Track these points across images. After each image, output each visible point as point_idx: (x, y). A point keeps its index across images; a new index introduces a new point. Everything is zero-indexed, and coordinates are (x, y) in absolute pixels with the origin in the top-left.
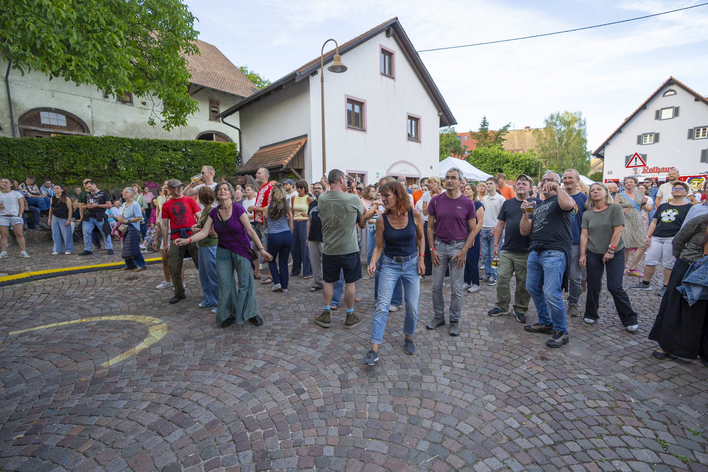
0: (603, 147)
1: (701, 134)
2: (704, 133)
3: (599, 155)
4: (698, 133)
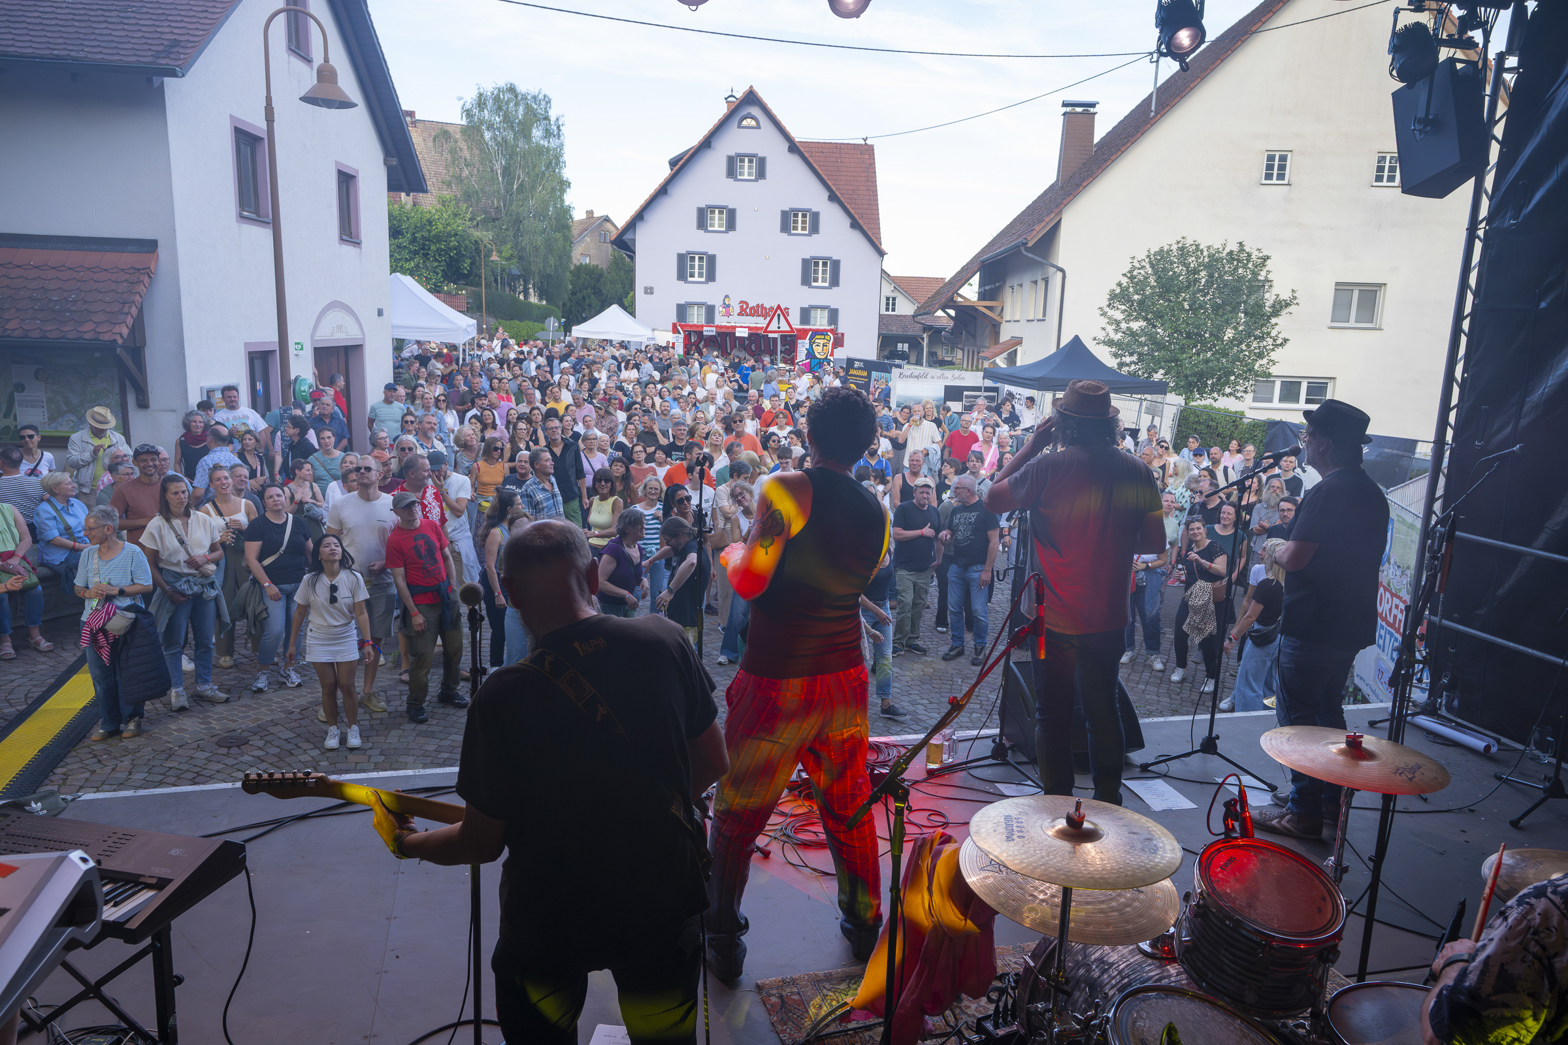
0: (632, 225)
1: (800, 225)
2: (804, 222)
3: (624, 243)
4: (796, 222)
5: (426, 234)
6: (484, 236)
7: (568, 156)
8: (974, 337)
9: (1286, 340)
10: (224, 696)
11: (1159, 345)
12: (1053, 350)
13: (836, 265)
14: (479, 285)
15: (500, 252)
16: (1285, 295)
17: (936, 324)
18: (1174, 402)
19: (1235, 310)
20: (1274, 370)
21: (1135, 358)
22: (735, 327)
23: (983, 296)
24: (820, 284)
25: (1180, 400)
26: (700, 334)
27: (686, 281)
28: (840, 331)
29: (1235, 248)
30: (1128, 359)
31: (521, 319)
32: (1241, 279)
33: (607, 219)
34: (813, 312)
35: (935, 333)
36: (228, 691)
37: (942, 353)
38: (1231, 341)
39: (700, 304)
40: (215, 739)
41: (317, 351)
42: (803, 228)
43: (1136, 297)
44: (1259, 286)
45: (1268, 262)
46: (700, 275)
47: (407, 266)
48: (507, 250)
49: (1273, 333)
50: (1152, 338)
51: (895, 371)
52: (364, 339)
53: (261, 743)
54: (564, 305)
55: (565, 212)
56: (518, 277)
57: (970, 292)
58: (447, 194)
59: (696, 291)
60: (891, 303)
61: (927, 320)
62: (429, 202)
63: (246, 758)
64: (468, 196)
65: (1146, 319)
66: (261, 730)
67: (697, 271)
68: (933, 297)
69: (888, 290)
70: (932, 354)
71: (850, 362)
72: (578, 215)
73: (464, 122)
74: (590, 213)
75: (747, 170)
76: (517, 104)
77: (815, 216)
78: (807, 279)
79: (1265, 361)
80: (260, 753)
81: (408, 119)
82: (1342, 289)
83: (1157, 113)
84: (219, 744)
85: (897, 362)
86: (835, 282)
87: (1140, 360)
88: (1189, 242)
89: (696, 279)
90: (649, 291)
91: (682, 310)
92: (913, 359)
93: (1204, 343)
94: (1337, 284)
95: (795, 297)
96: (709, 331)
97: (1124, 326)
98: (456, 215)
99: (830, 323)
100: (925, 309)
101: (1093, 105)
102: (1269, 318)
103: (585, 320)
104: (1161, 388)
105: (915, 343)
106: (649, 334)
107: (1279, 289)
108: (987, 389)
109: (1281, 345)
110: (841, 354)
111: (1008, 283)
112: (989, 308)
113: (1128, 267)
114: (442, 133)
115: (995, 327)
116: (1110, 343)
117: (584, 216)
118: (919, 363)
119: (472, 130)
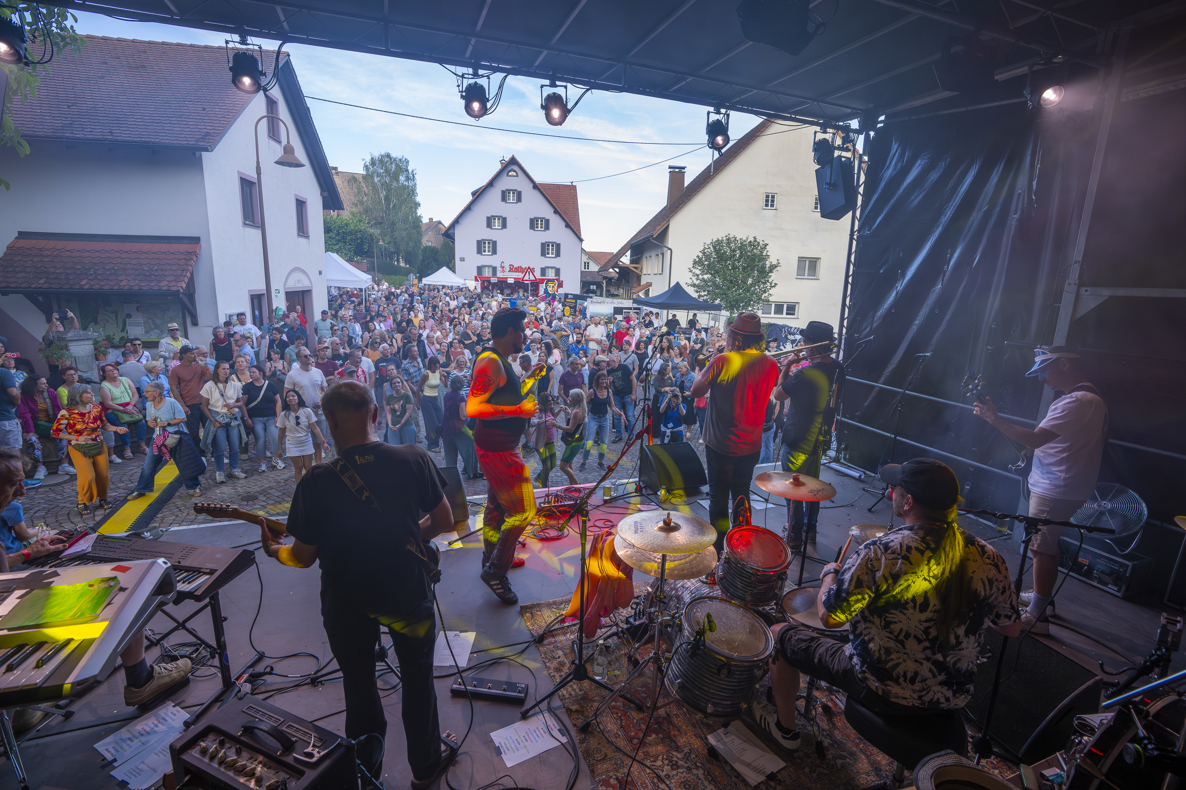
0: (453, 225)
1: (539, 226)
2: (542, 224)
3: (449, 234)
4: (537, 224)
5: (344, 230)
6: (376, 232)
7: (418, 190)
8: (628, 282)
9: (776, 284)
10: (244, 475)
11: (717, 286)
12: (667, 289)
13: (558, 246)
14: (373, 257)
15: (383, 240)
16: (774, 262)
17: (609, 276)
18: (725, 314)
19: (753, 270)
20: (771, 299)
21: (706, 293)
22: (507, 278)
23: (632, 262)
24: (550, 255)
25: (728, 314)
26: (489, 281)
27: (482, 254)
28: (561, 279)
29: (752, 240)
30: (703, 294)
31: (396, 275)
32: (754, 254)
33: (440, 223)
34: (547, 270)
35: (609, 280)
36: (246, 472)
37: (613, 290)
38: (751, 285)
39: (489, 266)
40: (240, 497)
41: (286, 293)
42: (541, 227)
43: (706, 263)
44: (763, 258)
45: (767, 247)
46: (489, 251)
47: (334, 248)
48: (387, 239)
49: (770, 281)
50: (714, 283)
51: (589, 300)
52: (312, 287)
53: (264, 499)
54: (418, 267)
55: (418, 219)
56: (394, 253)
57: (626, 260)
58: (355, 210)
59: (487, 260)
60: (587, 265)
61: (604, 274)
62: (345, 215)
63: (257, 506)
64: (366, 211)
65: (711, 274)
66: (264, 492)
67: (487, 249)
68: (608, 262)
69: (585, 258)
70: (608, 291)
71: (566, 295)
72: (425, 220)
73: (364, 173)
74: (431, 219)
75: (512, 198)
76: (391, 163)
77: (547, 221)
78: (544, 253)
79: (766, 294)
80: (265, 504)
81: (334, 171)
82: (801, 260)
83: (714, 173)
84: (243, 500)
85: (590, 295)
86: (558, 254)
87: (708, 294)
88: (731, 236)
89: (487, 253)
90: (462, 259)
91: (480, 269)
92: (598, 293)
93: (738, 285)
94: (799, 258)
95: (537, 262)
96: (494, 280)
97: (701, 277)
98: (360, 221)
99: (556, 276)
100: (604, 269)
101: (684, 168)
102: (768, 273)
103: (429, 275)
104: (718, 308)
105: (599, 285)
106: (462, 282)
107: (773, 260)
108: (635, 309)
109: (774, 286)
110: (561, 291)
111: (644, 256)
112: (635, 268)
113: (702, 248)
114: (352, 179)
115: (639, 277)
116: (694, 285)
117: (428, 221)
118: (601, 295)
119: (368, 177)
